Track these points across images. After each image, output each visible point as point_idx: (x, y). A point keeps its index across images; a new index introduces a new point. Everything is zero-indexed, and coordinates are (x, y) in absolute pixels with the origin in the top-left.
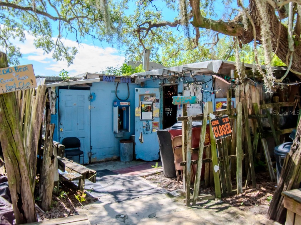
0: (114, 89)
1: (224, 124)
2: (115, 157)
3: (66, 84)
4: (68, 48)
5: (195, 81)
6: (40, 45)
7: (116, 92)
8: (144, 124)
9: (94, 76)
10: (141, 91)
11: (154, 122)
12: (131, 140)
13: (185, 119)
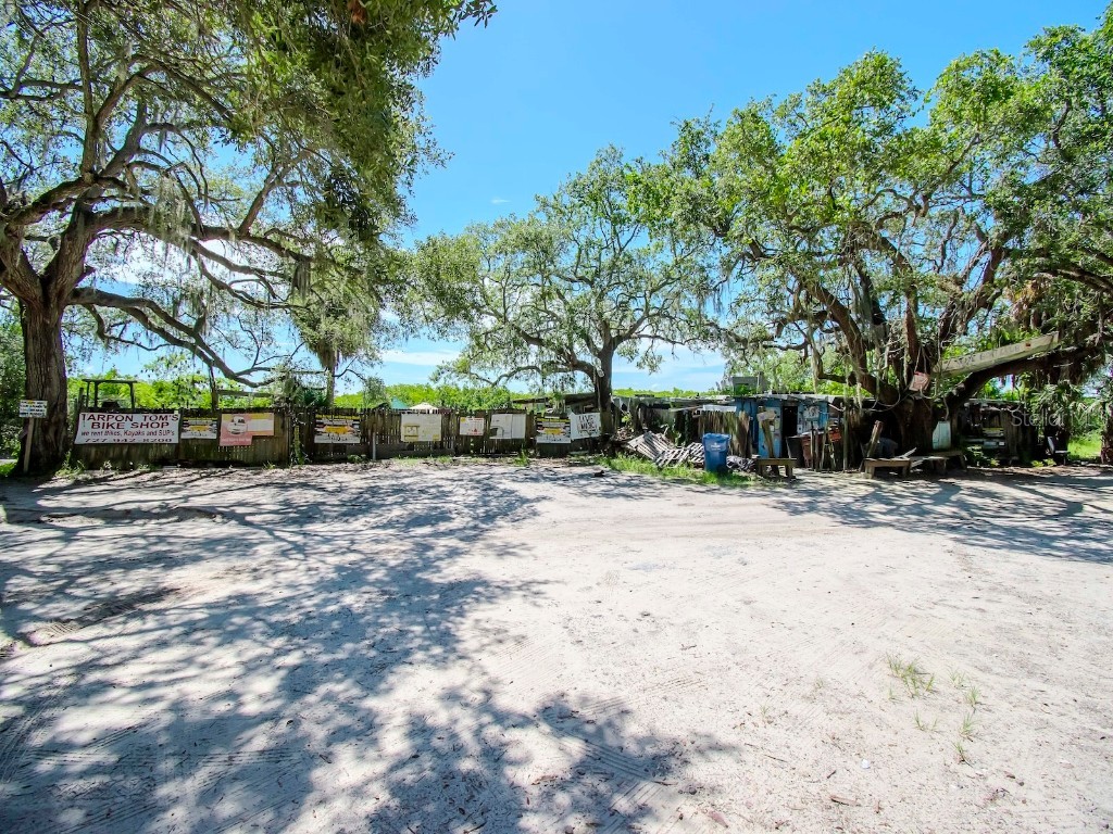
1: (837, 433)
5: (814, 406)
11: (776, 432)
13: (813, 430)
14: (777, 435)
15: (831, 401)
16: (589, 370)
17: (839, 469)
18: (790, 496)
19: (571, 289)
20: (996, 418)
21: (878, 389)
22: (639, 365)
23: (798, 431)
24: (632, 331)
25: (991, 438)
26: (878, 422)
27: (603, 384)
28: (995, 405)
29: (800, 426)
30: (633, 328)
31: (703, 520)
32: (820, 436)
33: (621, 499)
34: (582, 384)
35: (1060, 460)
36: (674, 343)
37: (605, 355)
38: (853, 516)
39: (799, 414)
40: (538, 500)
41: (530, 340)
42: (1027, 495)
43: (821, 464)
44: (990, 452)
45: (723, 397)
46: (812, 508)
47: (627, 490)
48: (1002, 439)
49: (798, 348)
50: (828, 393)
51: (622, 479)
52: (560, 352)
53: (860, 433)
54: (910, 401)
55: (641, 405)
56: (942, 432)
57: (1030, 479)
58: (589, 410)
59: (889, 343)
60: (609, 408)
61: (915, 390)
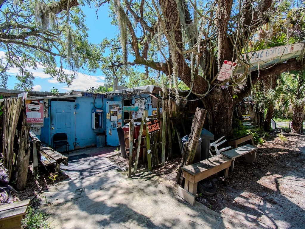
0: (92, 101)
1: (155, 123)
2: (93, 145)
3: (56, 97)
4: (68, 75)
5: (141, 98)
6: (47, 72)
7: (94, 103)
8: (112, 123)
9: (78, 93)
10: (110, 103)
11: (118, 122)
12: (104, 134)
14: (119, 124)
15: (151, 91)
21: (192, 77)
54: (218, 90)
61: (222, 80)
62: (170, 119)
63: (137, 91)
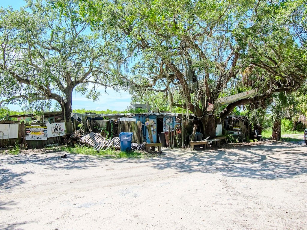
1: (179, 130)
5: (170, 118)
9: (133, 114)
13: (169, 129)
14: (154, 132)
15: (177, 116)
16: (59, 99)
17: (180, 147)
18: (159, 161)
19: (48, 53)
20: (237, 123)
21: (195, 110)
22: (88, 97)
23: (164, 130)
24: (83, 79)
25: (236, 131)
26: (195, 125)
27: (67, 106)
28: (237, 117)
29: (164, 127)
30: (84, 77)
31: (119, 176)
32: (173, 132)
33: (75, 169)
34: (54, 107)
35: (259, 139)
36: (106, 86)
37: (68, 91)
38: (185, 168)
39: (164, 122)
40: (24, 174)
41: (21, 80)
42: (248, 154)
43: (173, 145)
44: (235, 137)
45: (129, 114)
46: (168, 166)
47: (79, 164)
48: (240, 131)
49: (163, 91)
50: (175, 112)
51: (77, 158)
52: (41, 88)
53: (188, 130)
54: (207, 116)
55: (88, 118)
56: (219, 129)
57: (249, 147)
58: (58, 121)
59: (199, 90)
60: (70, 120)
61: (209, 111)
62: (186, 129)
63: (169, 115)
